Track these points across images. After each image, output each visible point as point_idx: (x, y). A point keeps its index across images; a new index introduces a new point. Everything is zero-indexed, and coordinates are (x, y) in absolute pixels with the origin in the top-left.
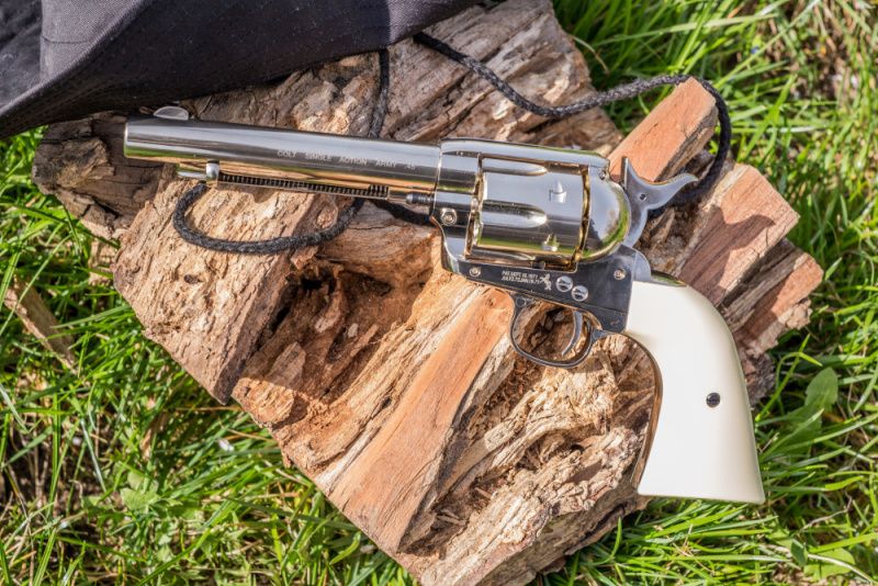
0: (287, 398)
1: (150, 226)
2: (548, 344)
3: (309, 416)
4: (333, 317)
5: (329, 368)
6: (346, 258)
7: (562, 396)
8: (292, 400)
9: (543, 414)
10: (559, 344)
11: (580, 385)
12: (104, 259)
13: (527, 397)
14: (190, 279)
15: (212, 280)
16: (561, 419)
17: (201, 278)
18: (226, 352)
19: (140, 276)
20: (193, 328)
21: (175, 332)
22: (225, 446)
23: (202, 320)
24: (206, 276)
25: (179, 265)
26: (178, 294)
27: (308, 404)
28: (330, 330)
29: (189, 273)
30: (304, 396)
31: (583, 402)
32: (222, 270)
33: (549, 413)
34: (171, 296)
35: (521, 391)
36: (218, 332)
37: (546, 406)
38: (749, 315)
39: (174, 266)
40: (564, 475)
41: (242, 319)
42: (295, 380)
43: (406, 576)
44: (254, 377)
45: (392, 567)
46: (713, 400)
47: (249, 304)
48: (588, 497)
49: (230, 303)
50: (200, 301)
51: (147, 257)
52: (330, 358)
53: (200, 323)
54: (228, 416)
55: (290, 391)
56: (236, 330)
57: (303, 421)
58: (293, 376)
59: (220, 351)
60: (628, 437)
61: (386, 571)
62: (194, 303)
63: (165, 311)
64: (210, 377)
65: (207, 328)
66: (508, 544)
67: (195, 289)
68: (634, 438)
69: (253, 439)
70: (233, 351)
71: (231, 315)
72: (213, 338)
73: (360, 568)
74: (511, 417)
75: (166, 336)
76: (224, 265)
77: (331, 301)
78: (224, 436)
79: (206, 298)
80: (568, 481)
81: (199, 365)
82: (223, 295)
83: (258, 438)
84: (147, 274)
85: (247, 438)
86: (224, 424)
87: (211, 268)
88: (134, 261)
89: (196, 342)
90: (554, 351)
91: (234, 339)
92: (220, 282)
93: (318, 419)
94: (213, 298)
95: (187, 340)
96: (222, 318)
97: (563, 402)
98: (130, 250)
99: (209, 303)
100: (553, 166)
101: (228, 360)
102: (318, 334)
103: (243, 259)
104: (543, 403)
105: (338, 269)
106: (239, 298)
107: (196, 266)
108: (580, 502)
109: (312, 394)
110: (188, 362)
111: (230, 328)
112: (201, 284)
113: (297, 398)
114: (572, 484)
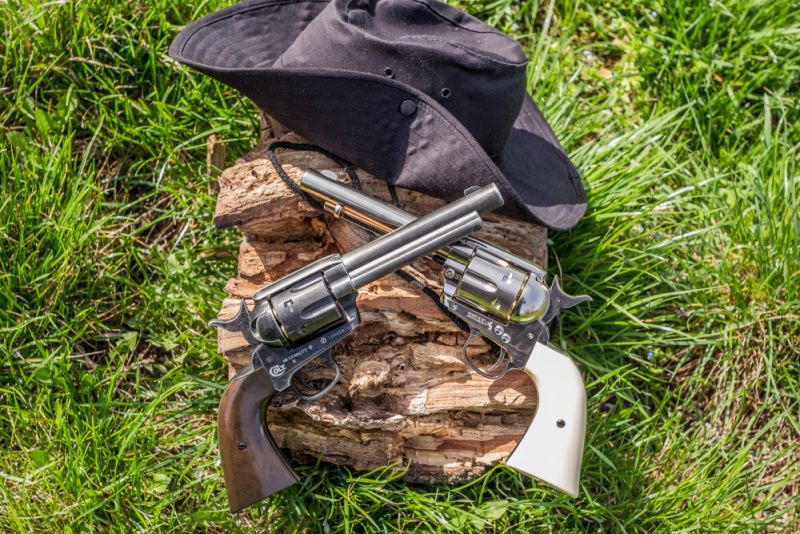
0: (259, 269)
6: (338, 239)
8: (258, 272)
14: (254, 173)
15: (261, 181)
17: (259, 177)
20: (235, 191)
23: (241, 191)
29: (257, 171)
30: (267, 275)
32: (270, 181)
36: (241, 201)
41: (256, 204)
42: (270, 266)
44: (256, 250)
46: (561, 424)
49: (258, 195)
50: (249, 184)
55: (263, 267)
56: (249, 206)
58: (270, 264)
62: (245, 182)
65: (240, 195)
67: (251, 178)
71: (253, 200)
72: (237, 201)
76: (273, 180)
79: (252, 185)
87: (267, 176)
94: (255, 188)
95: (229, 193)
96: (249, 197)
99: (251, 187)
100: (512, 264)
102: (297, 258)
103: (283, 184)
105: (332, 240)
106: (263, 196)
111: (247, 204)
112: (256, 179)
113: (262, 274)
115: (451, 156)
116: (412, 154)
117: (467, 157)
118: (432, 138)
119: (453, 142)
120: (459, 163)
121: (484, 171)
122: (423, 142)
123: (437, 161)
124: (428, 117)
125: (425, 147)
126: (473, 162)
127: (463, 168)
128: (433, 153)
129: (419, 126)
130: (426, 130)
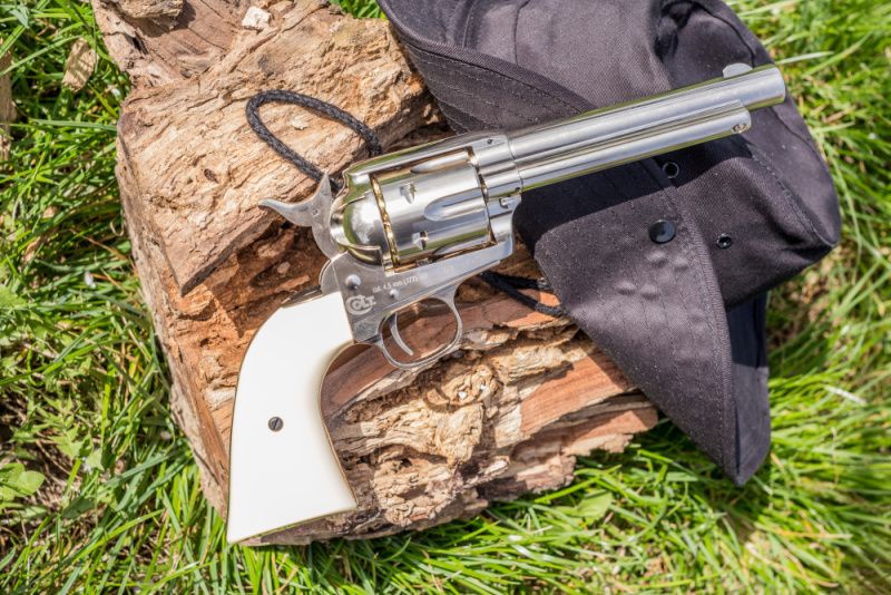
0: (205, 298)
1: (185, 97)
2: (439, 372)
3: (212, 321)
4: (278, 250)
5: (250, 290)
7: (432, 424)
8: (207, 302)
9: (406, 429)
10: (448, 378)
11: (454, 426)
12: (82, 65)
13: (402, 408)
14: (208, 175)
15: (225, 185)
16: (418, 440)
17: (218, 178)
18: (210, 256)
19: (151, 132)
20: (190, 219)
21: (170, 210)
22: (89, 280)
23: (202, 216)
24: (223, 179)
25: (204, 156)
26: (190, 181)
27: (216, 310)
28: (268, 259)
29: (210, 168)
30: (217, 303)
31: (448, 441)
32: (238, 182)
33: (412, 431)
34: (184, 179)
35: (398, 400)
36: (211, 235)
37: (412, 425)
38: (583, 421)
39: (200, 153)
40: (400, 489)
41: (236, 234)
42: (219, 286)
43: (190, 477)
45: (182, 463)
47: (247, 225)
48: (408, 517)
49: (233, 215)
50: (209, 199)
51: (166, 121)
52: (254, 283)
53: (199, 218)
54: (103, 255)
55: (210, 293)
56: (226, 241)
57: (204, 323)
58: (219, 282)
59: (206, 253)
60: (454, 478)
61: (176, 464)
62: (203, 197)
63: (173, 190)
64: (186, 271)
65: (203, 225)
66: (329, 522)
67: (209, 186)
68: (460, 483)
69: (115, 286)
70: (215, 258)
71: (229, 226)
72: (204, 237)
73: (155, 451)
74: (381, 417)
75: (160, 209)
76: (243, 178)
77: (283, 234)
78: (92, 272)
79: (214, 198)
80: (401, 495)
81: (180, 254)
82: (229, 205)
83: (119, 287)
84: (159, 136)
85: (109, 282)
86: (99, 260)
87: (231, 174)
88: (150, 116)
89: (187, 232)
90: (439, 381)
91: (221, 248)
92: (231, 191)
93: (217, 328)
94: (220, 202)
95: (180, 226)
96: (219, 225)
97: (429, 429)
98: (151, 103)
99: (214, 204)
101: (208, 264)
102: (258, 257)
104: (413, 421)
106: (242, 214)
107: (220, 166)
108: (401, 517)
109: (224, 305)
110: (171, 245)
111: (221, 237)
112: (216, 185)
113: (212, 302)
114: (402, 500)
115: (681, 337)
116: (623, 292)
117: (704, 354)
118: (668, 292)
119: (696, 320)
120: (685, 353)
121: (713, 386)
122: (649, 288)
123: (657, 330)
124: (680, 261)
125: (649, 297)
126: (706, 366)
127: (687, 364)
128: (655, 314)
129: (661, 264)
130: (666, 276)
